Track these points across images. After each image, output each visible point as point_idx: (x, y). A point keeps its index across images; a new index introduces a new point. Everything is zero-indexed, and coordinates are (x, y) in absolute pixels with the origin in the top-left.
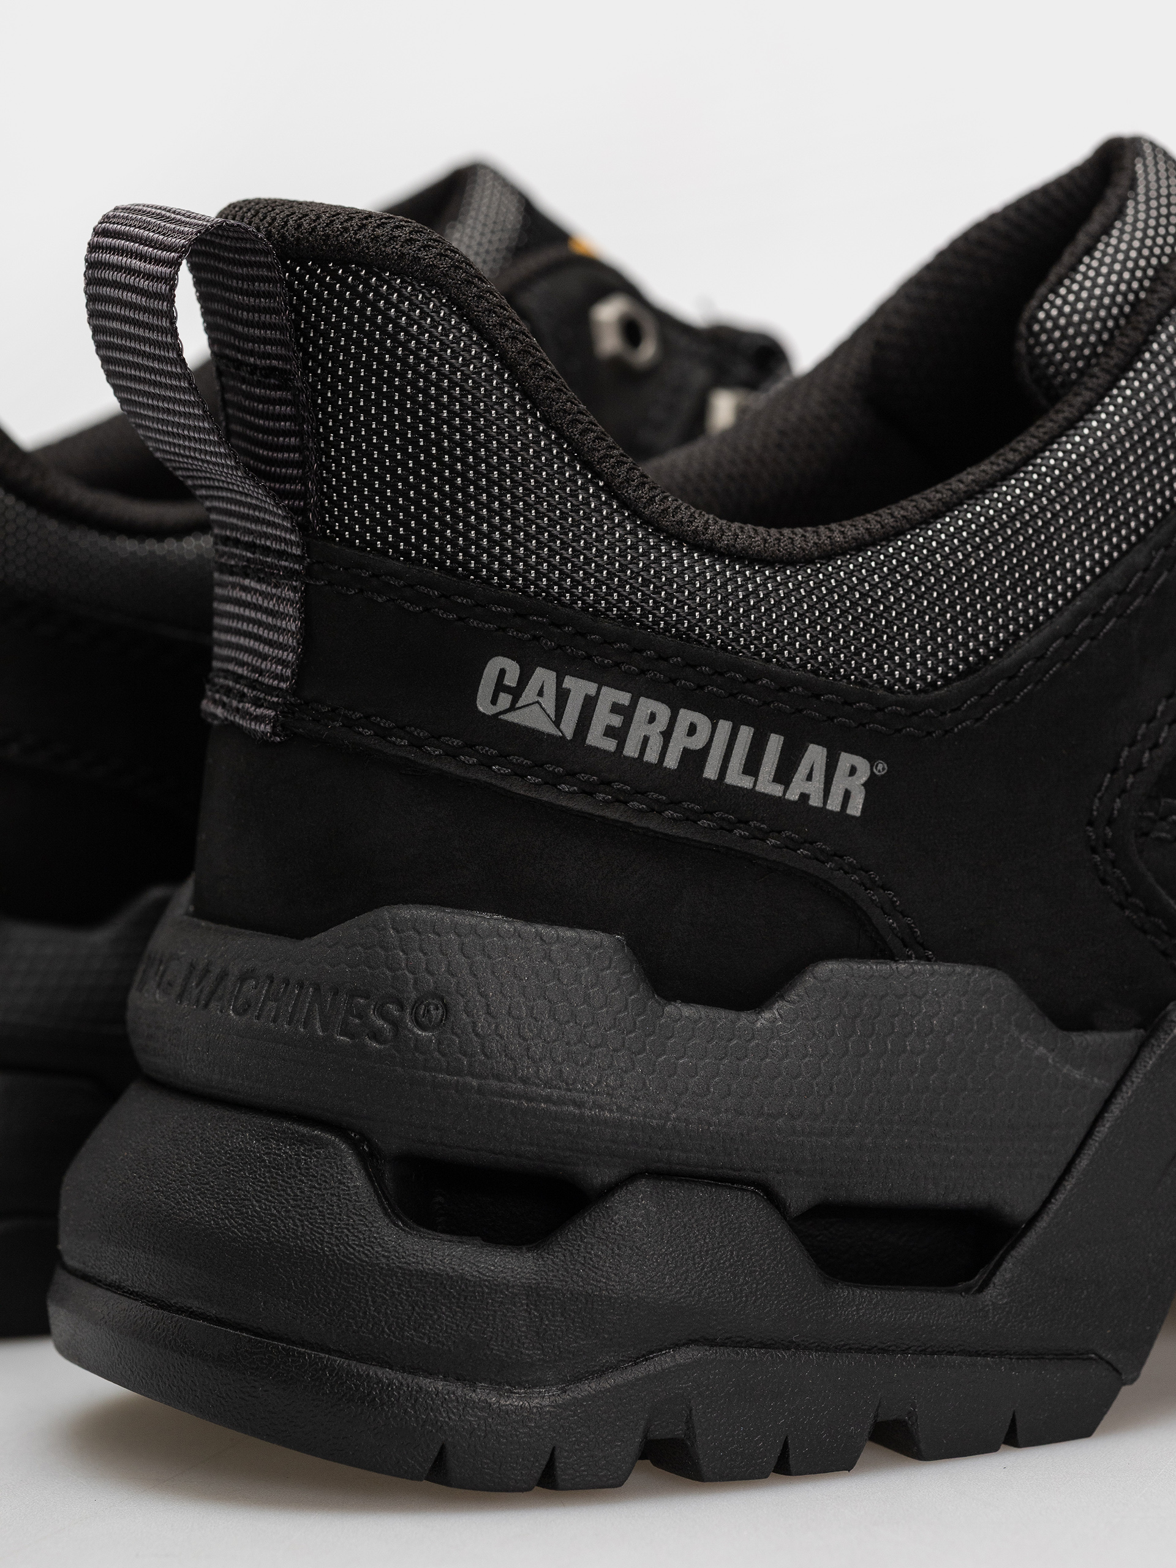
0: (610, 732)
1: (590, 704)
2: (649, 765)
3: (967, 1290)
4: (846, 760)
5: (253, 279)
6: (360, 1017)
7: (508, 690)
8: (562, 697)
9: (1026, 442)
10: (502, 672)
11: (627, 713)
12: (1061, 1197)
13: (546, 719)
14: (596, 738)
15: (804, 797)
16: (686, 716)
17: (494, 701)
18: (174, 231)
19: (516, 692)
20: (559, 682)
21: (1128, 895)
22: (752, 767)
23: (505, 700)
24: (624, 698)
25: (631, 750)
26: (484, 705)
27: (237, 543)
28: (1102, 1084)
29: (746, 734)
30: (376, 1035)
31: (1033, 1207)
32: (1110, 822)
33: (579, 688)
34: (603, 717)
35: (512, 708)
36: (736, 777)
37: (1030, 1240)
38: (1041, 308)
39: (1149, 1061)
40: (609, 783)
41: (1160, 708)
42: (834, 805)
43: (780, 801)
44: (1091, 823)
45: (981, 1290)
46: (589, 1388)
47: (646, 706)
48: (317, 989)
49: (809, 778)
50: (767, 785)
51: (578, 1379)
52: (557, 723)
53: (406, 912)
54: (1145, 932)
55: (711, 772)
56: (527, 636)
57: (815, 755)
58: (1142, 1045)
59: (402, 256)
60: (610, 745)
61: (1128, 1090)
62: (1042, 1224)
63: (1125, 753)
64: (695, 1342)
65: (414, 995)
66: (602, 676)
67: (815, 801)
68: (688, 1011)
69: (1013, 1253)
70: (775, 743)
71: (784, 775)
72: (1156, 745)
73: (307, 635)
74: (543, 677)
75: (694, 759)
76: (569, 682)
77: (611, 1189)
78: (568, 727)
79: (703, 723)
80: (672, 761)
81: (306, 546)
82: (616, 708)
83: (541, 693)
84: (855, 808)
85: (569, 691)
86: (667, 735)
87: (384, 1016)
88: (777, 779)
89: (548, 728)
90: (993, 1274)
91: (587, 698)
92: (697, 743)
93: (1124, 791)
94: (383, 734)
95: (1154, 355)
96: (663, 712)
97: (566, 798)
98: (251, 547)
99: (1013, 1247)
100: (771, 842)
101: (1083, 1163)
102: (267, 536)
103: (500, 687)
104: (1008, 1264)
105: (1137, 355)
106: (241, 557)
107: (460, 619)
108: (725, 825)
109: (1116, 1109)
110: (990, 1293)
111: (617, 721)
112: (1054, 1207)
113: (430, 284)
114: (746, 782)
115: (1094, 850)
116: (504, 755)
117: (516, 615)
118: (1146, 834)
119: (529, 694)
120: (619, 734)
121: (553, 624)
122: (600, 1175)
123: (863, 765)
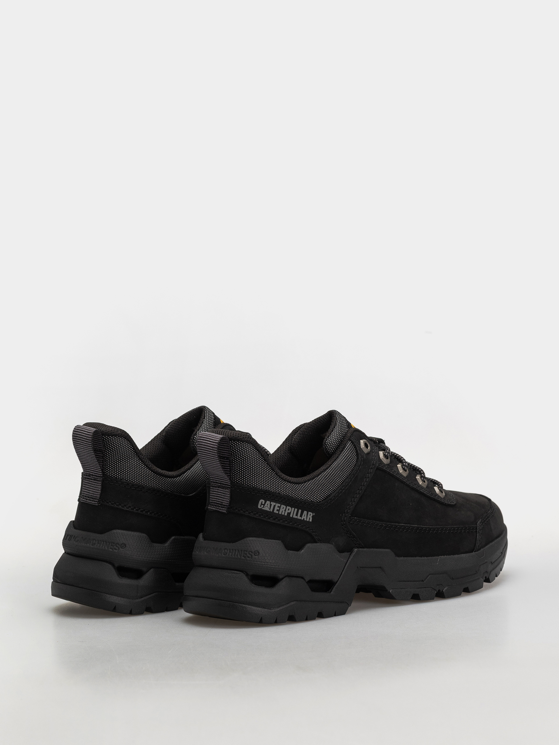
0: (277, 510)
1: (275, 506)
2: (283, 515)
3: (329, 592)
4: (309, 513)
5: (223, 444)
6: (246, 554)
7: (263, 504)
8: (271, 505)
9: (329, 463)
10: (262, 502)
11: (280, 507)
12: (340, 578)
13: (268, 508)
14: (275, 511)
15: (304, 519)
16: (288, 507)
17: (261, 506)
18: (215, 438)
19: (264, 505)
20: (270, 503)
21: (347, 532)
22: (297, 515)
23: (262, 506)
24: (279, 505)
25: (280, 513)
26: (259, 507)
27: (217, 483)
28: (345, 561)
29: (296, 510)
30: (248, 557)
31: (337, 580)
32: (345, 521)
33: (273, 504)
34: (276, 508)
35: (263, 507)
36: (295, 516)
37: (337, 584)
38: (326, 440)
39: (351, 557)
40: (277, 518)
41: (350, 503)
42: (308, 520)
43: (301, 520)
44: (342, 521)
45: (330, 592)
46: (281, 608)
47: (282, 506)
48: (238, 551)
49: (304, 516)
50: (299, 517)
51: (279, 607)
52: (270, 509)
53: (251, 539)
54: (350, 538)
55: (291, 516)
56: (265, 496)
57: (305, 512)
58: (350, 555)
59: (247, 440)
60: (277, 512)
61: (349, 562)
62: (338, 582)
63: (346, 511)
64: (295, 601)
65: (254, 551)
66: (276, 502)
67: (305, 520)
68: (291, 552)
69: (335, 587)
70: (300, 511)
71: (301, 516)
72: (350, 509)
73: (231, 497)
74: (268, 502)
75: (289, 514)
76: (272, 503)
77: (283, 579)
78: (271, 510)
79: (290, 508)
80: (286, 514)
81: (231, 483)
82: (278, 507)
83: (268, 505)
84: (311, 521)
85: (272, 504)
86: (285, 510)
87: (249, 554)
88: (300, 517)
89: (269, 510)
90: (332, 590)
91: (274, 505)
92: (289, 511)
93: (346, 516)
94: (244, 512)
95: (347, 449)
96: (285, 507)
97: (271, 520)
98: (220, 483)
99: (334, 586)
100: (300, 526)
101: (343, 573)
102: (223, 482)
103: (262, 504)
104: (334, 588)
105: (344, 448)
106: (218, 485)
107: (256, 494)
108: (289, 522)
109: (347, 564)
110: (332, 593)
111: (278, 509)
112: (340, 579)
113: (251, 444)
114: (296, 517)
115: (342, 525)
116: (262, 514)
117: (264, 493)
118: (349, 523)
119: (266, 505)
120: (278, 510)
121: (269, 494)
122: (281, 577)
123: (311, 514)
